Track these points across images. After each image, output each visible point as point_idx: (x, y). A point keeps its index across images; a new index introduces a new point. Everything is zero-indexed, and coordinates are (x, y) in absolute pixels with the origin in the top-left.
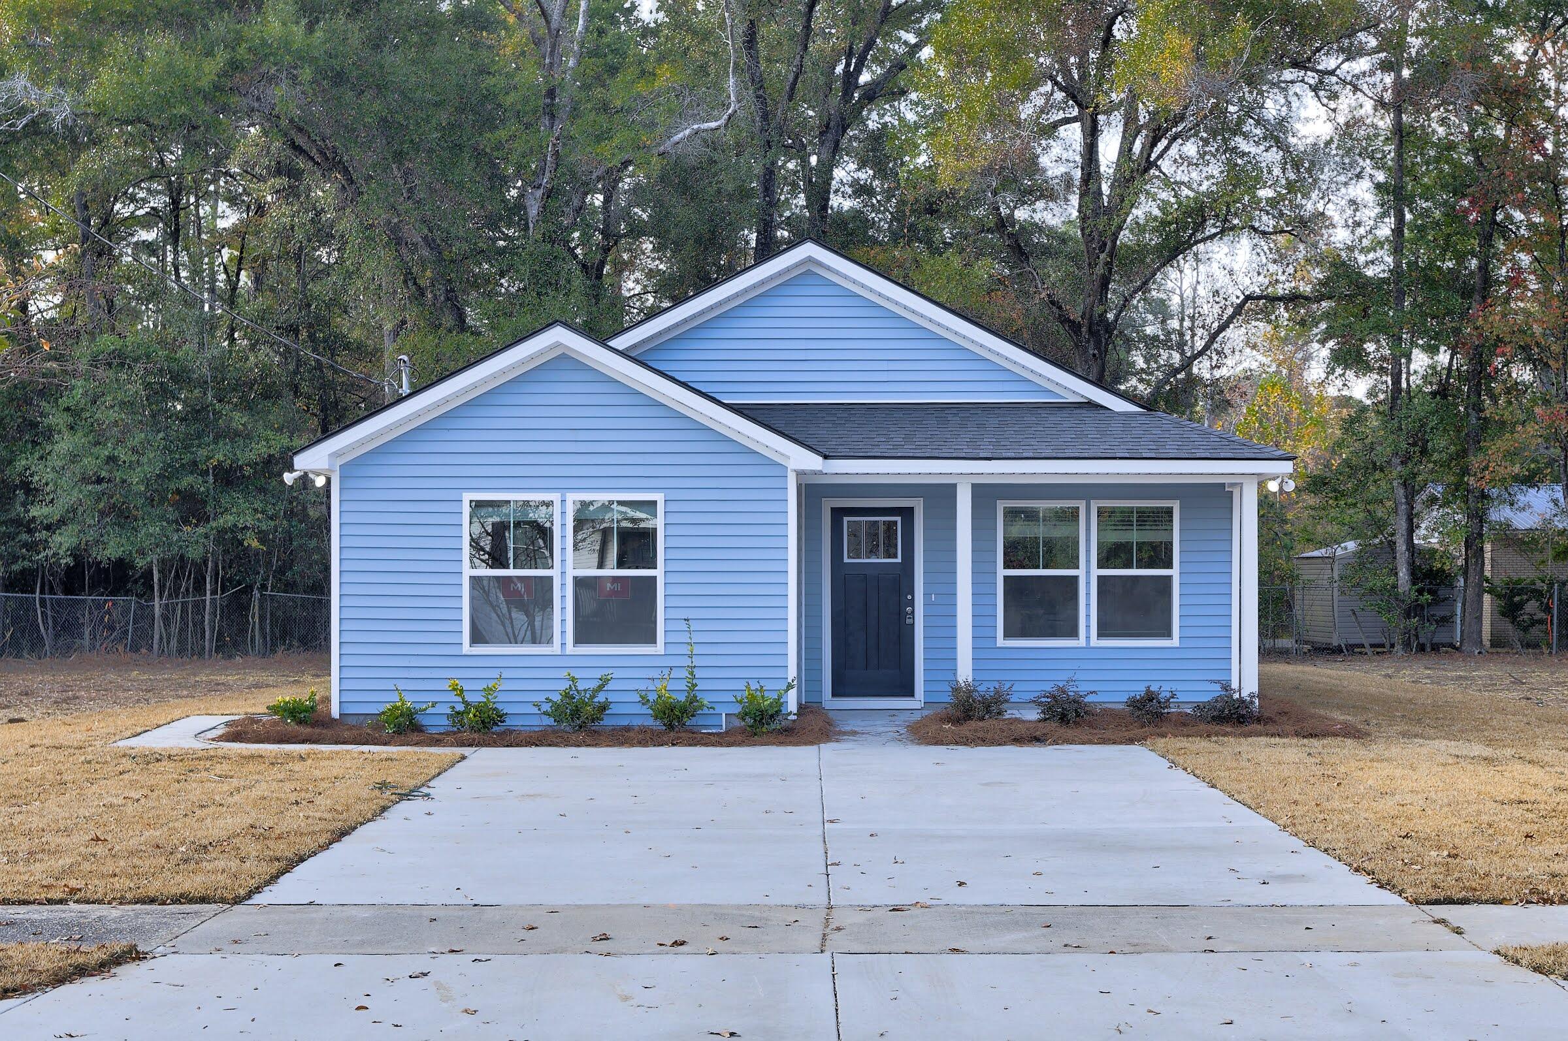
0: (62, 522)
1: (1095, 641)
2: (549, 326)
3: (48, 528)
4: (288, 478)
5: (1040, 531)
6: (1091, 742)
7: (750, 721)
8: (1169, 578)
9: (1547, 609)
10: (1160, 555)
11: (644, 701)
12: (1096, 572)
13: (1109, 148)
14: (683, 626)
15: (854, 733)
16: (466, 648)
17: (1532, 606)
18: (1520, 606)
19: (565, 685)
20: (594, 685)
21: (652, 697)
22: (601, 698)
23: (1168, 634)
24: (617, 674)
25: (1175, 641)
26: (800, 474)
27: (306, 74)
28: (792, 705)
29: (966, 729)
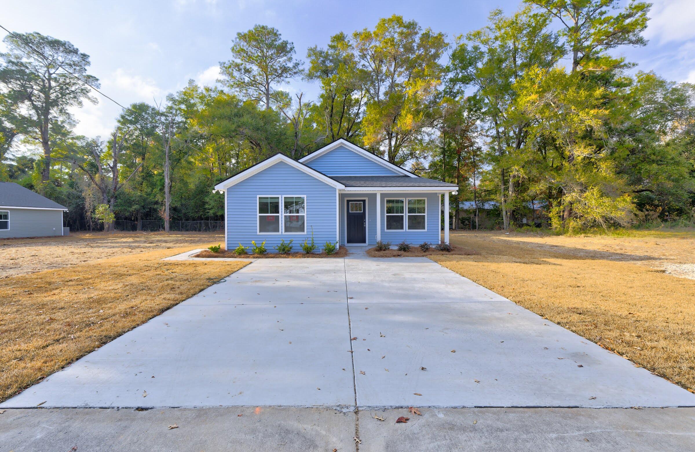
0: (212, 208)
1: (407, 230)
2: (277, 154)
3: (209, 209)
4: (214, 192)
5: (395, 205)
6: (413, 256)
7: (327, 251)
8: (424, 216)
9: (470, 222)
10: (422, 210)
11: (301, 246)
12: (408, 214)
13: (393, 143)
14: (310, 227)
15: (353, 254)
16: (258, 233)
17: (467, 222)
18: (464, 222)
19: (282, 242)
20: (289, 242)
21: (303, 245)
22: (291, 245)
23: (424, 229)
24: (294, 239)
25: (426, 230)
26: (340, 190)
27: (251, 128)
28: (338, 247)
29: (382, 253)
